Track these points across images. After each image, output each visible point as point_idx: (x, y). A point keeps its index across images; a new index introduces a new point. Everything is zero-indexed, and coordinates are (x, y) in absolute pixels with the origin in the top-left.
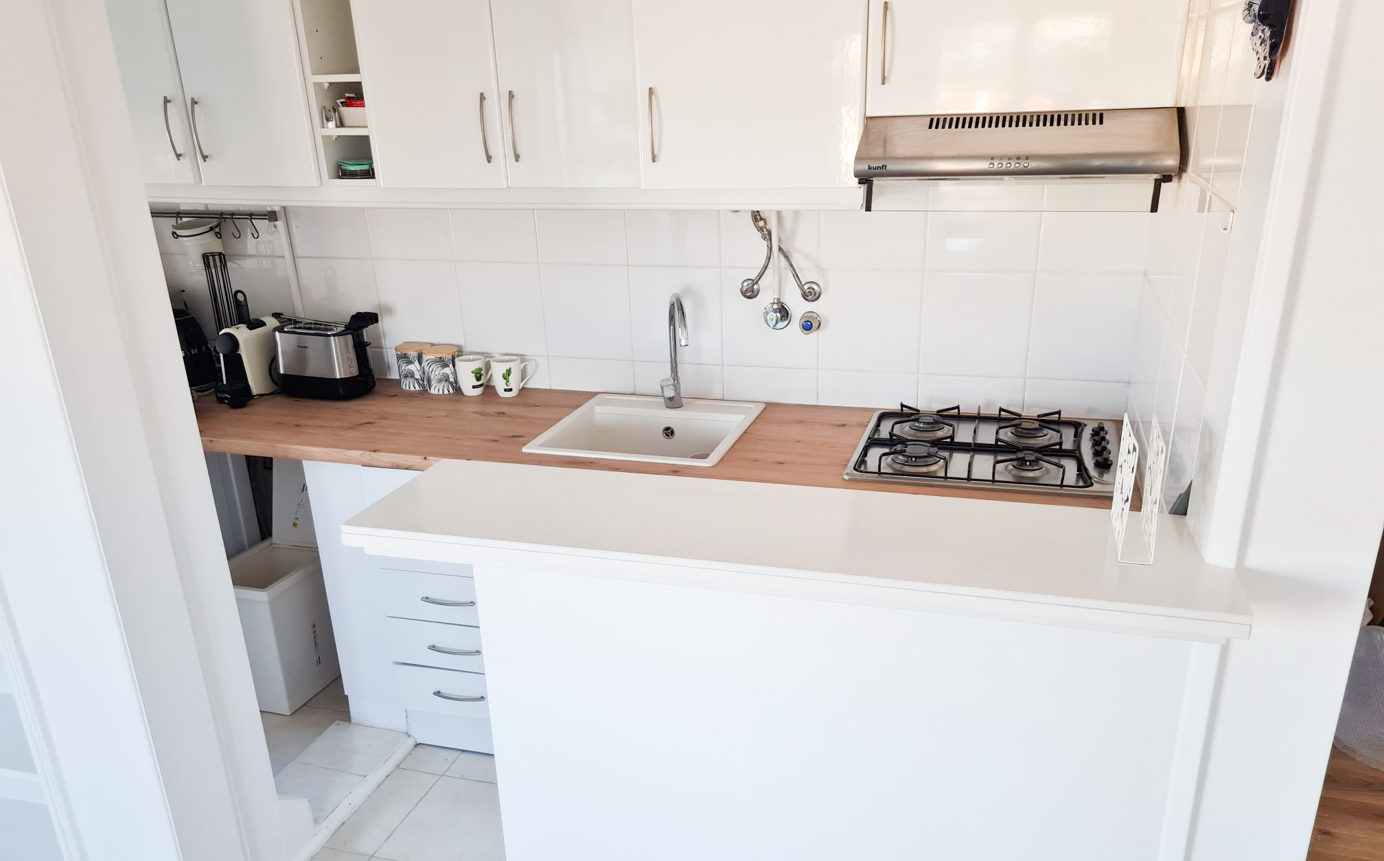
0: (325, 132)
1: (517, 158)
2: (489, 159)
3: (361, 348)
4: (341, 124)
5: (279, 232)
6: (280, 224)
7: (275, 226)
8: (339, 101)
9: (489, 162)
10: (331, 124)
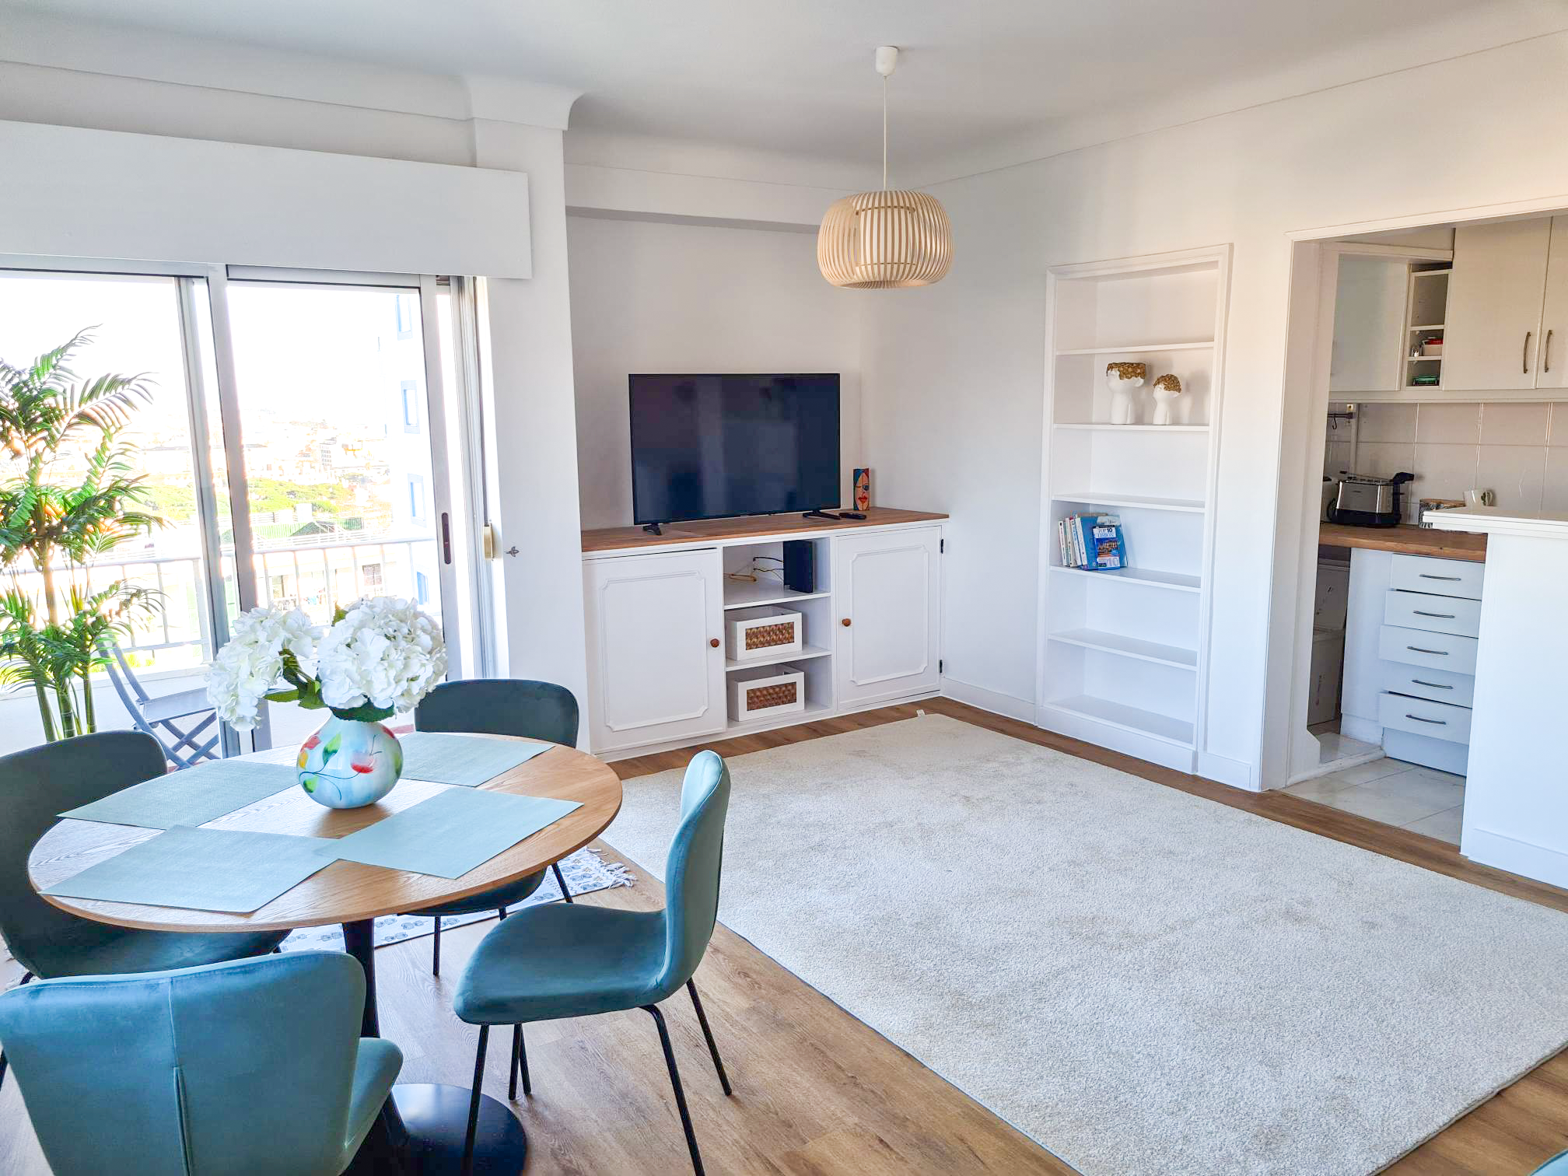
0: (1411, 359)
1: (1547, 370)
2: (1525, 371)
3: (1396, 495)
4: (1422, 354)
5: (1350, 426)
6: (1353, 421)
7: (1349, 422)
8: (1423, 341)
9: (1525, 373)
10: (1416, 354)
